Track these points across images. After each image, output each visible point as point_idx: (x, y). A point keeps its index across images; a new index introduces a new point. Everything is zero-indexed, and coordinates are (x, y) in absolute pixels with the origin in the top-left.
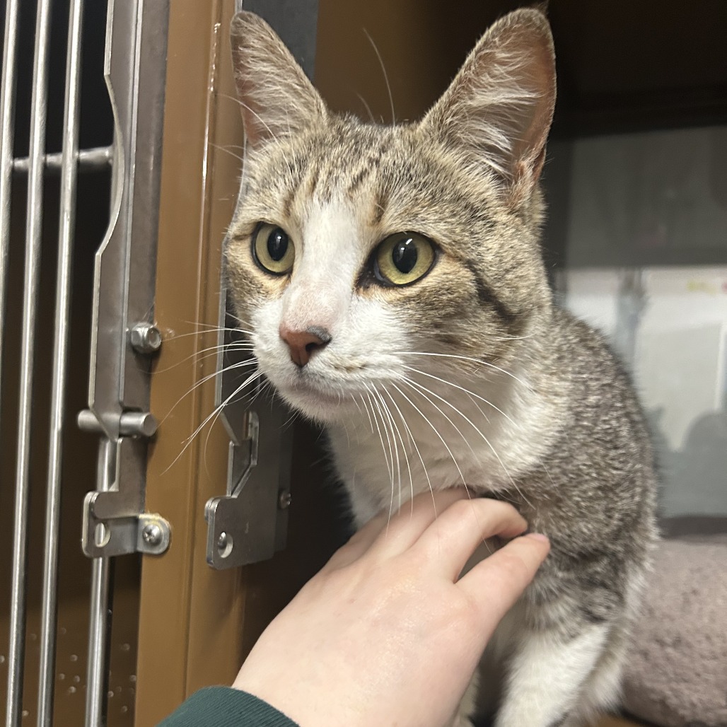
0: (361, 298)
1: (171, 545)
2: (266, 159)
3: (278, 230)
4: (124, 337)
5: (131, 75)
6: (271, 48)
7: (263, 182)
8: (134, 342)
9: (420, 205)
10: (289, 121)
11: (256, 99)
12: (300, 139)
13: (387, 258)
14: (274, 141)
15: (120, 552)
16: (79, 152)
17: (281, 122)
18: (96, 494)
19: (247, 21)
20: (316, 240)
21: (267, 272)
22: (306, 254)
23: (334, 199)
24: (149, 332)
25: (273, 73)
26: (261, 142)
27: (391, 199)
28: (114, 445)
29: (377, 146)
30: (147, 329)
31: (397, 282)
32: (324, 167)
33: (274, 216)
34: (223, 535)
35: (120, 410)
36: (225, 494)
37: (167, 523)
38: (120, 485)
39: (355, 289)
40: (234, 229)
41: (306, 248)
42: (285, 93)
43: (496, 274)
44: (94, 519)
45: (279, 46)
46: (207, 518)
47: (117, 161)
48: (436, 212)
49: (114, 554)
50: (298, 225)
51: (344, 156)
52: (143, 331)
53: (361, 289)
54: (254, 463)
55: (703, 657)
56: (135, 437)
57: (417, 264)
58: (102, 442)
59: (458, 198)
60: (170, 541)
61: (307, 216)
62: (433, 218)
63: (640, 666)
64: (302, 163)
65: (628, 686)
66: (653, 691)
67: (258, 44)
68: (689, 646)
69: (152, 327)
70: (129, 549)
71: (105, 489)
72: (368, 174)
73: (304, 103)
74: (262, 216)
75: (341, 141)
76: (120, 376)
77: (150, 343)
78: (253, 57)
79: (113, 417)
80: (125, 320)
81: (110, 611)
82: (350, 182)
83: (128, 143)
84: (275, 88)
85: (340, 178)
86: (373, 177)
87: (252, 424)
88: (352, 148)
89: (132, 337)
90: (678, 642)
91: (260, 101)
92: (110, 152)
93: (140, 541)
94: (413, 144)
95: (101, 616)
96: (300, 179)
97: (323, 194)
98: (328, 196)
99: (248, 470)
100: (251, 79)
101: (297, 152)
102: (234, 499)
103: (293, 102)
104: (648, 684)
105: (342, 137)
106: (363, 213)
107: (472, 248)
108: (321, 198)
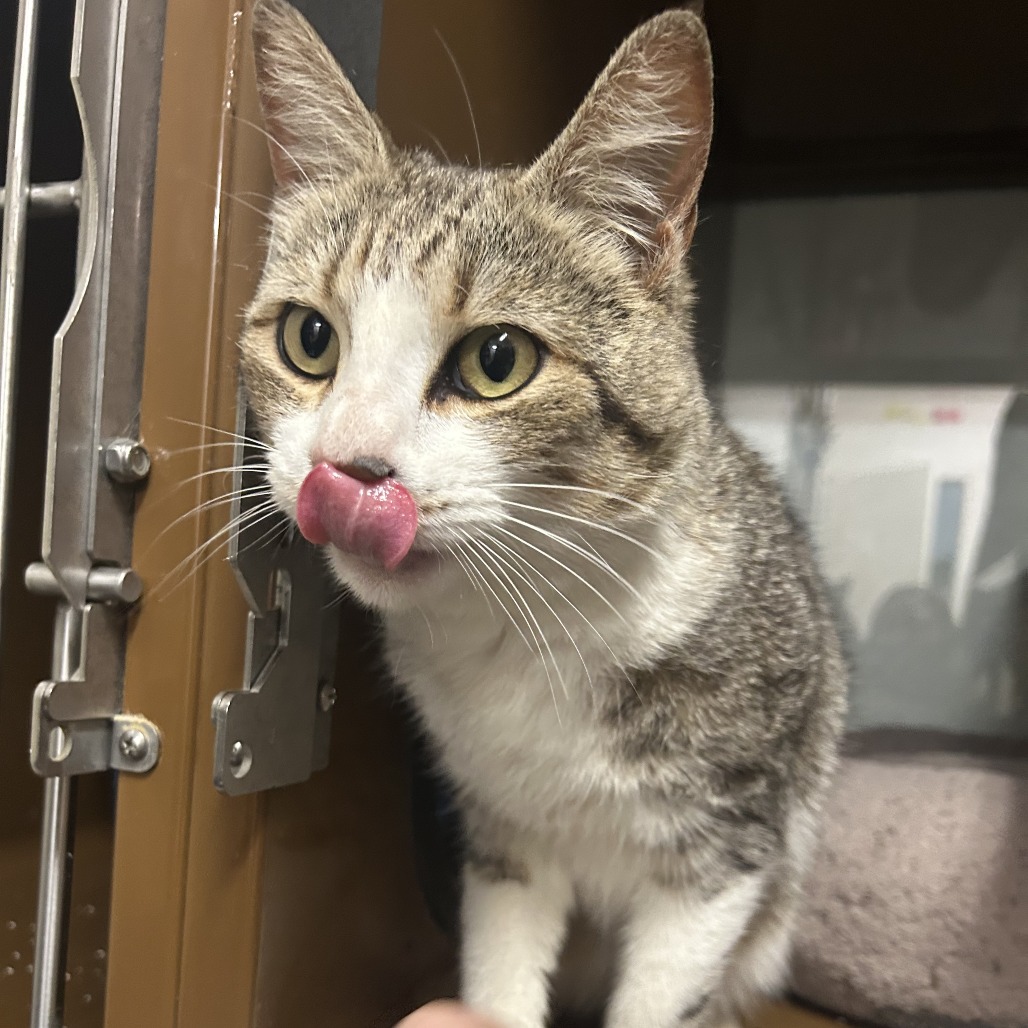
0: (433, 414)
1: (161, 759)
2: (300, 212)
3: (314, 314)
4: (96, 458)
5: (111, 79)
6: (307, 53)
7: (296, 244)
8: (110, 466)
9: (518, 287)
10: (331, 159)
11: (287, 125)
12: (347, 184)
13: (471, 362)
14: (309, 187)
15: (86, 769)
16: (30, 188)
17: (322, 160)
18: (52, 685)
19: (275, 11)
20: (369, 333)
21: (298, 372)
22: (354, 351)
23: (396, 275)
24: (132, 451)
25: (309, 89)
26: (291, 187)
27: (478, 278)
28: (79, 614)
29: (457, 199)
30: (129, 448)
31: (486, 394)
32: (381, 228)
33: (309, 295)
34: (238, 745)
35: (89, 564)
36: (241, 686)
37: (155, 728)
38: (87, 673)
39: (425, 401)
40: (253, 311)
41: (355, 343)
42: (327, 119)
43: (627, 384)
44: (48, 721)
45: (320, 50)
46: (215, 720)
47: (88, 201)
48: (541, 297)
49: (76, 772)
50: (343, 311)
51: (411, 212)
52: (123, 450)
53: (434, 403)
54: (284, 642)
55: (901, 919)
56: (109, 603)
57: (514, 370)
58: (61, 610)
59: (572, 277)
60: (159, 755)
61: (355, 298)
62: (537, 305)
63: (816, 933)
64: (349, 219)
65: (800, 962)
66: (832, 966)
67: (290, 46)
68: (883, 904)
69: (136, 445)
70: (98, 765)
71: (64, 677)
72: (444, 239)
73: (354, 135)
74: (291, 295)
75: (407, 190)
76: (88, 514)
77: (134, 468)
78: (281, 64)
79: (79, 573)
80: (97, 433)
81: (70, 854)
82: (419, 251)
83: (104, 178)
84: (313, 110)
85: (404, 244)
86: (451, 244)
87: (281, 588)
88: (422, 201)
89: (107, 458)
90: (867, 899)
91: (292, 128)
92: (76, 189)
93: (116, 753)
94: (510, 200)
95: (57, 861)
96: (347, 243)
97: (379, 266)
98: (386, 271)
99: (275, 654)
100: (279, 95)
101: (344, 204)
102: (254, 694)
103: (339, 133)
104: (827, 958)
105: (408, 186)
106: (439, 297)
107: (591, 346)
108: (376, 272)
